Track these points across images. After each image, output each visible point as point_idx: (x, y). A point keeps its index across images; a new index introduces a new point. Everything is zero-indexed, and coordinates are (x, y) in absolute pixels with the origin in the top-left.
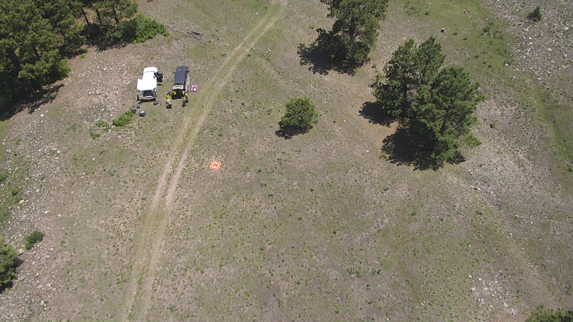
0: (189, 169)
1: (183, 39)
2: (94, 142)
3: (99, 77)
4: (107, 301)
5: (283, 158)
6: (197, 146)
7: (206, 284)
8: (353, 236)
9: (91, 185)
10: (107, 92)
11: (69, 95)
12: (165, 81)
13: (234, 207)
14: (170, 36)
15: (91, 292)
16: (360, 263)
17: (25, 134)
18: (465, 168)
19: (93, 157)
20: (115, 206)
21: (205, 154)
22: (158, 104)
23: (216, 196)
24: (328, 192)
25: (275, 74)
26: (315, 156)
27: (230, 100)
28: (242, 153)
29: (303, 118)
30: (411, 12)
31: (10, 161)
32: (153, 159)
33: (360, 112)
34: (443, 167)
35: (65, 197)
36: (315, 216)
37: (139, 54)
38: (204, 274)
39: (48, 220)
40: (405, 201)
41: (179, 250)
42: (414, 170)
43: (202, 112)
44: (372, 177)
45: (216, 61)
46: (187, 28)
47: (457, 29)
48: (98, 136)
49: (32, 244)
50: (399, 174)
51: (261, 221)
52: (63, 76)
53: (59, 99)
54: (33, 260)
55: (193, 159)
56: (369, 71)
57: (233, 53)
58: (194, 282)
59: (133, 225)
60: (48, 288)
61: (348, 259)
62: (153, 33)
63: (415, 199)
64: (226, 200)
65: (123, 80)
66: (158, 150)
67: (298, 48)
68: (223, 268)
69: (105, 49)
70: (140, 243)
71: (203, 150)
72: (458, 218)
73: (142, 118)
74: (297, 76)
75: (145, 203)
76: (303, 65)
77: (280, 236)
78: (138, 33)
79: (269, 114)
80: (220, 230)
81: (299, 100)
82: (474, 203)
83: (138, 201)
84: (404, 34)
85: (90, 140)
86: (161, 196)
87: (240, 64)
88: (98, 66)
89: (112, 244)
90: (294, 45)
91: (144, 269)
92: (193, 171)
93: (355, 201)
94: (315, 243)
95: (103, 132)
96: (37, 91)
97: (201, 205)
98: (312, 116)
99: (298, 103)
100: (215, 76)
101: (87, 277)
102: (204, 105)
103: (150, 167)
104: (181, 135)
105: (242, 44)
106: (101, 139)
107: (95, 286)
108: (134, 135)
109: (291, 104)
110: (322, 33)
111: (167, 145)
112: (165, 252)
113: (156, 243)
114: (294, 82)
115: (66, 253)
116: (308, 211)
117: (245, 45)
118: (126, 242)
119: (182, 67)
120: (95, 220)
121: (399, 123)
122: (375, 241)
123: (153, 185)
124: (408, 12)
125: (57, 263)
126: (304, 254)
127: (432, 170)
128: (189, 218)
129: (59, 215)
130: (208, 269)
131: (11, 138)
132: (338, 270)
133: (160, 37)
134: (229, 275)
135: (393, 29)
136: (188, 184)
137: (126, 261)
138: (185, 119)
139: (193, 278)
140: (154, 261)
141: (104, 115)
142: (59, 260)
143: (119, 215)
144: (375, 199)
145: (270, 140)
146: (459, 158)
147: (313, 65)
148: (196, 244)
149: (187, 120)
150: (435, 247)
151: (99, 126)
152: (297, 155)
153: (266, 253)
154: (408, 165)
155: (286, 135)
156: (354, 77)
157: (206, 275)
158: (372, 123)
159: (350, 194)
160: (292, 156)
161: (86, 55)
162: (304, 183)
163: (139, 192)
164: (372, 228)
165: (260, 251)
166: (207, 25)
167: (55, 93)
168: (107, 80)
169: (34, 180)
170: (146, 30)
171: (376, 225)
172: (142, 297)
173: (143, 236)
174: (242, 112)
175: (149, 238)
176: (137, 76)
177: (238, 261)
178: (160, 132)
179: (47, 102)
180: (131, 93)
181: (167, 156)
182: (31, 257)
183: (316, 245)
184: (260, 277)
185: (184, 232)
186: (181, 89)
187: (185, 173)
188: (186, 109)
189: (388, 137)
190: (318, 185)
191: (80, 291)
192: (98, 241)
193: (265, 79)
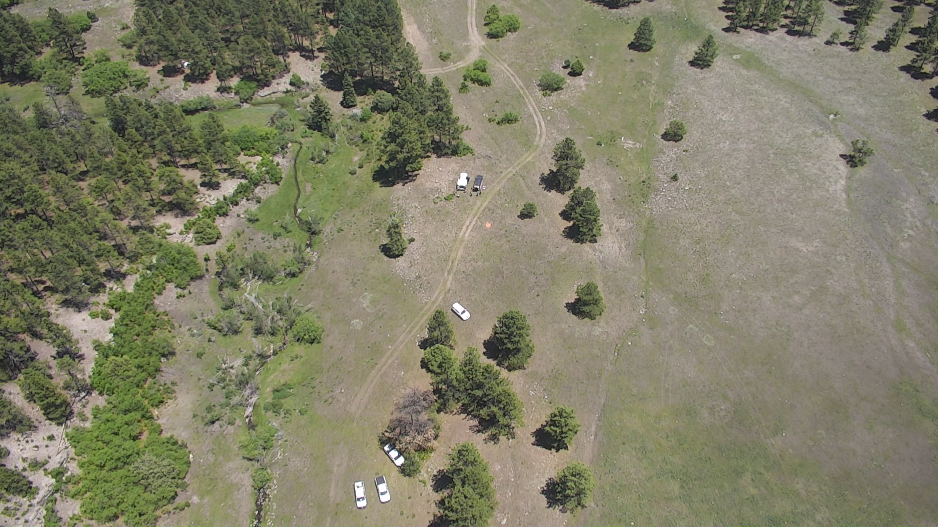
0: (476, 225)
1: (482, 159)
2: (435, 205)
3: (437, 173)
5: (518, 227)
6: (481, 216)
7: (477, 266)
8: (537, 261)
9: (434, 224)
10: (441, 182)
11: (422, 180)
12: (471, 182)
13: (493, 243)
14: (475, 156)
16: (537, 270)
18: (595, 246)
19: (435, 212)
20: (444, 234)
21: (485, 220)
22: (467, 193)
23: (486, 237)
24: (533, 244)
25: (525, 187)
26: (532, 229)
27: (500, 197)
28: (501, 222)
29: (531, 212)
31: (396, 207)
32: (461, 218)
33: (559, 213)
34: (585, 243)
35: (423, 227)
37: (458, 163)
39: (416, 234)
40: (563, 253)
41: (469, 254)
42: (572, 242)
43: (486, 200)
44: (554, 242)
45: (497, 175)
46: (485, 152)
48: (437, 203)
49: (410, 242)
50: (565, 243)
51: (502, 250)
52: (420, 169)
53: (417, 181)
54: (411, 248)
55: (479, 221)
59: (451, 242)
60: (418, 258)
61: (532, 268)
62: (467, 152)
63: (568, 253)
64: (490, 240)
65: (450, 177)
66: (464, 214)
67: (541, 174)
68: (484, 262)
69: (441, 158)
70: (453, 249)
72: (582, 263)
73: (458, 198)
74: (535, 190)
75: (457, 235)
76: (540, 185)
77: (509, 256)
79: (516, 207)
80: (486, 250)
81: (531, 203)
82: (591, 259)
83: (453, 233)
86: (463, 233)
87: (509, 179)
88: (437, 167)
89: (443, 248)
90: (539, 172)
91: (454, 258)
96: (406, 175)
97: (479, 239)
98: (535, 211)
100: (495, 184)
101: (432, 257)
102: (488, 197)
103: (459, 221)
104: (475, 209)
105: (512, 167)
108: (453, 206)
110: (551, 171)
111: (468, 213)
112: (463, 254)
113: (460, 250)
114: (533, 193)
115: (425, 247)
116: (522, 249)
118: (448, 247)
119: (479, 175)
120: (436, 238)
122: (545, 264)
123: (461, 229)
126: (517, 263)
127: (580, 244)
128: (474, 243)
129: (421, 233)
130: (479, 262)
133: (469, 155)
134: (486, 265)
136: (475, 231)
137: (448, 254)
138: (478, 202)
139: (473, 264)
140: (458, 256)
141: (440, 193)
142: (421, 249)
143: (446, 237)
145: (514, 219)
146: (595, 241)
147: (545, 186)
148: (475, 253)
151: (437, 199)
152: (524, 227)
153: (502, 261)
155: (522, 218)
156: (562, 195)
158: (562, 219)
159: (542, 246)
161: (431, 159)
162: (524, 239)
163: (454, 230)
165: (500, 259)
166: (496, 152)
167: (415, 177)
168: (441, 175)
169: (408, 217)
170: (463, 150)
171: (548, 259)
172: (453, 266)
173: (455, 247)
174: (504, 204)
176: (456, 175)
177: (491, 261)
178: (466, 206)
179: (411, 182)
180: (454, 185)
181: (467, 218)
183: (522, 261)
184: (498, 268)
185: (471, 248)
188: (479, 198)
189: (567, 227)
190: (530, 241)
191: (430, 261)
192: (437, 245)
193: (519, 189)
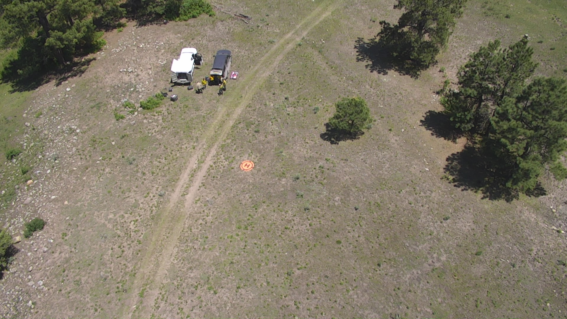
0: (216, 167)
1: (229, 21)
2: (117, 124)
3: (134, 54)
4: (102, 312)
5: (326, 166)
6: (229, 141)
7: (218, 308)
8: (402, 272)
9: (105, 172)
10: (139, 70)
11: (99, 70)
12: (204, 64)
13: (263, 218)
14: (215, 17)
15: (85, 299)
16: (407, 308)
17: (48, 107)
18: (545, 204)
19: (113, 141)
20: (128, 200)
21: (237, 151)
22: (192, 89)
23: (244, 202)
24: (375, 213)
25: (327, 68)
26: (364, 168)
27: (273, 92)
28: (279, 155)
29: (355, 122)
30: (489, 13)
31: (27, 135)
32: (178, 151)
33: (421, 121)
34: (518, 199)
35: (76, 183)
36: (357, 241)
37: (180, 33)
38: (217, 295)
39: (54, 206)
40: (469, 236)
41: (192, 262)
42: (482, 199)
43: (240, 103)
44: (430, 201)
45: (263, 48)
46: (235, 10)
47: (543, 37)
48: (122, 118)
49: (32, 232)
50: (463, 201)
51: (291, 239)
52: (97, 49)
53: (88, 73)
54: (30, 251)
55: (223, 155)
56: (435, 75)
57: (282, 41)
58: (204, 304)
59: (145, 225)
60: (40, 286)
61: (392, 301)
62: (198, 11)
63: (482, 235)
64: (254, 209)
65: (159, 59)
66: (185, 141)
67: (356, 42)
68: (240, 290)
69: (145, 25)
70: (149, 247)
71: (235, 146)
72: (535, 266)
73: (172, 102)
74: (352, 73)
75: (162, 200)
76: (360, 62)
77: (312, 261)
78: (181, 11)
79: (315, 113)
80: (243, 244)
81: (352, 100)
82: (555, 249)
83: (154, 196)
84: (479, 37)
85: (113, 122)
86: (181, 194)
87: (288, 53)
88: (135, 42)
89: (118, 244)
90: (351, 38)
91: (149, 279)
92: (220, 170)
93: (407, 229)
94: (354, 275)
95: (128, 114)
96: (68, 63)
97: (225, 211)
98: (365, 120)
99: (351, 103)
100: (259, 65)
101: (83, 279)
102: (243, 96)
103: (173, 160)
104: (213, 126)
105: (293, 32)
106: (125, 121)
107: (90, 292)
108: (161, 121)
109: (343, 104)
110: (386, 26)
111: (196, 135)
112: (176, 262)
113: (167, 249)
114: (347, 79)
115: (66, 247)
116: (349, 234)
117: (296, 33)
118: (134, 243)
119: (224, 51)
120: (104, 212)
121: (468, 139)
122: (428, 282)
123: (173, 181)
124: (485, 13)
125: (54, 258)
126: (340, 287)
127: (505, 202)
128: (208, 224)
129: (66, 203)
130: (223, 291)
131: (33, 110)
132: (379, 313)
133: (205, 16)
134: (246, 300)
135: (466, 30)
136: (212, 184)
137: (130, 267)
138: (220, 108)
139: (203, 300)
140: (162, 271)
141: (132, 95)
142: (56, 255)
143: (131, 211)
144: (432, 229)
145: (313, 143)
146: (540, 191)
147: (370, 63)
148: (212, 256)
149: (222, 110)
150: (503, 300)
151: (125, 107)
152: (343, 164)
153: (293, 280)
154: (476, 192)
155: (333, 139)
156: (418, 80)
157: (219, 297)
158: (435, 136)
159: (402, 219)
160: (336, 165)
161: (124, 29)
162: (348, 199)
163: (157, 186)
164: (425, 265)
165: (286, 275)
166: (257, 8)
167: (86, 66)
168: (141, 58)
169: (47, 159)
170: (191, 8)
171: (430, 261)
172: (142, 314)
173: (154, 239)
174: (284, 108)
175: (160, 242)
176: (175, 56)
177: (259, 284)
178: (190, 120)
179: (75, 76)
180: (165, 74)
181: (194, 148)
182: (28, 247)
183: (355, 278)
184: (283, 308)
185: (201, 240)
186: (219, 75)
187: (212, 171)
188: (223, 98)
189: (453, 154)
190: (365, 204)
191: (72, 296)
192: (103, 238)
193: (315, 73)
